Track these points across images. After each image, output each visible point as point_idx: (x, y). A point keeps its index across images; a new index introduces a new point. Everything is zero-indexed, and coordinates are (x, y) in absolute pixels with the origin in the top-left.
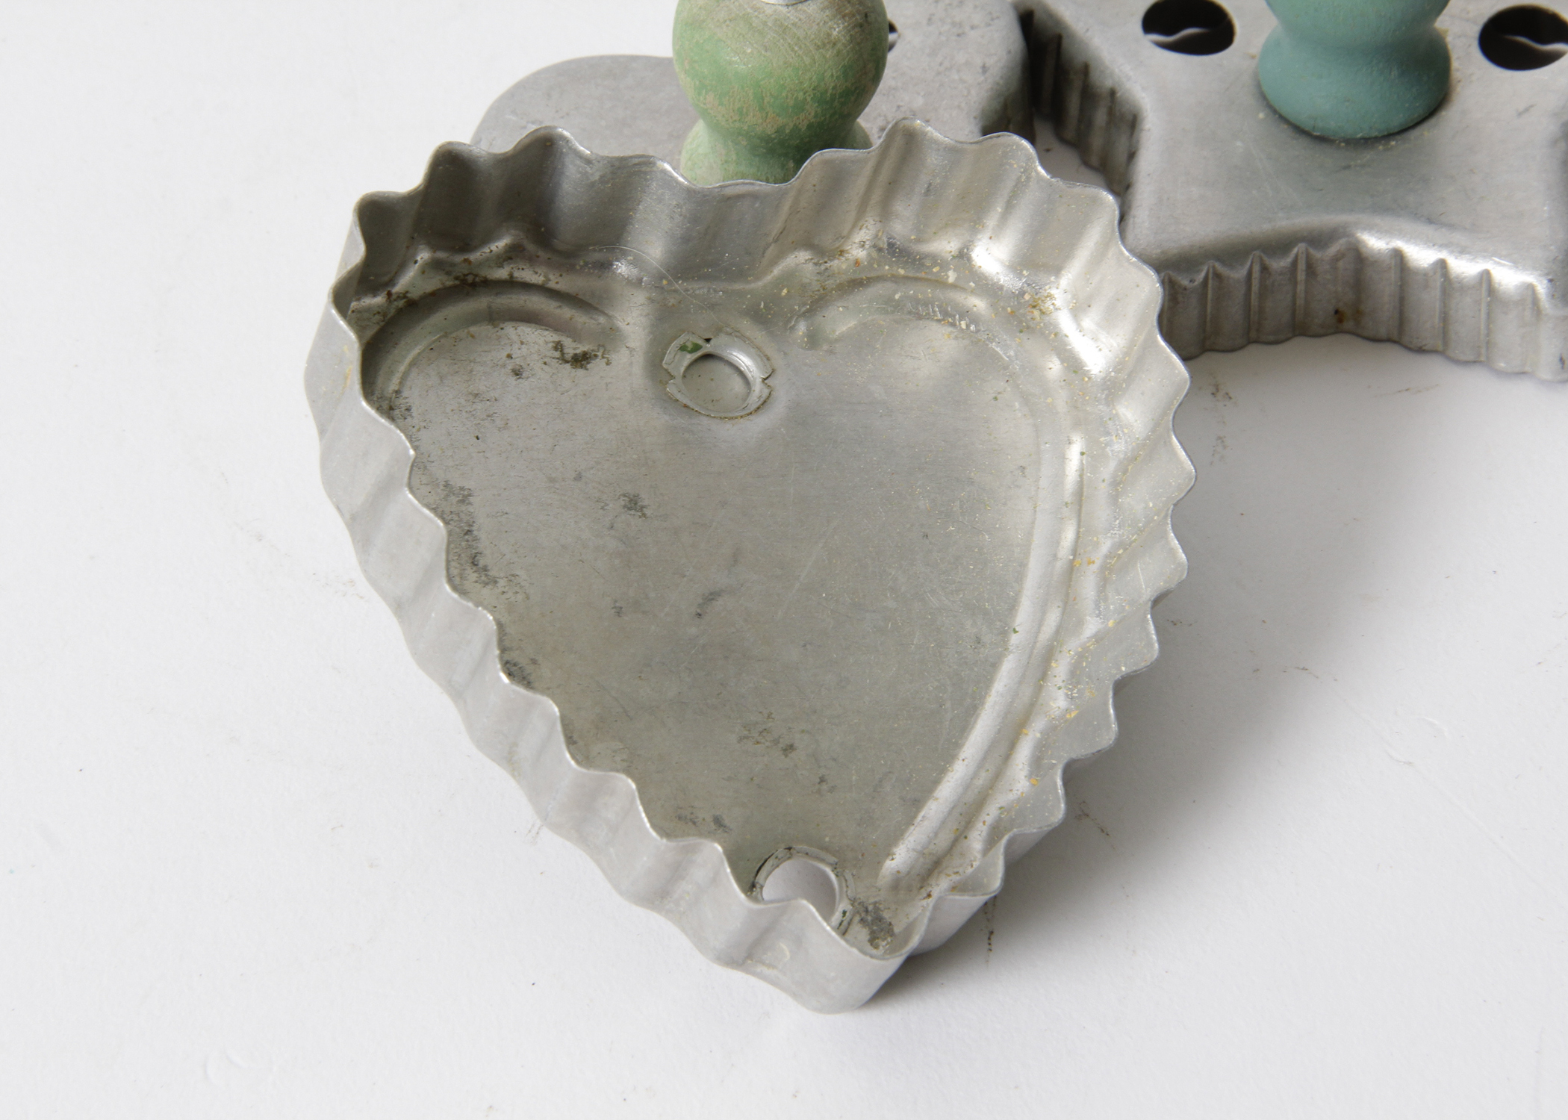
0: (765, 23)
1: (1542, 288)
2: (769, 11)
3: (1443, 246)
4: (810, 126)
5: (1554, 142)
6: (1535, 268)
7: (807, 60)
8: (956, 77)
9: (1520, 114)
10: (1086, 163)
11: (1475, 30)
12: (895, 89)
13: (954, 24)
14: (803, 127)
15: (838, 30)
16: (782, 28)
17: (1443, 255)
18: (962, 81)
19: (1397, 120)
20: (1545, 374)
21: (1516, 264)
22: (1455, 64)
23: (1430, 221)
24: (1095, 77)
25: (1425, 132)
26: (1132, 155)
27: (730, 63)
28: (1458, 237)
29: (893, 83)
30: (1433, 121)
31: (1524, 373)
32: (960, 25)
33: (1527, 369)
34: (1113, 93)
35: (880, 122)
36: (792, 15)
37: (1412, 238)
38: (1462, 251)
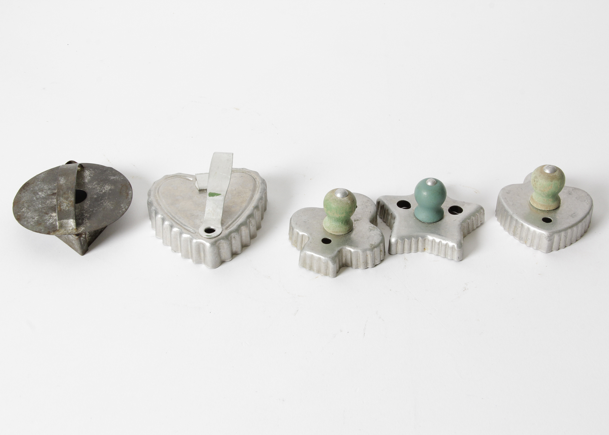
0: (338, 200)
1: (456, 246)
2: (339, 198)
3: (441, 239)
4: (344, 217)
5: (459, 225)
6: (455, 242)
7: (344, 206)
8: (366, 213)
9: (454, 221)
10: (387, 225)
11: (448, 209)
12: (357, 214)
13: (366, 205)
14: (343, 217)
15: (349, 202)
16: (341, 201)
17: (441, 240)
18: (367, 214)
19: (435, 221)
20: (456, 260)
21: (452, 242)
22: (444, 213)
23: (439, 235)
24: (389, 211)
25: (440, 222)
26: (394, 223)
27: (332, 206)
28: (444, 238)
29: (356, 213)
30: (441, 221)
31: (452, 260)
32: (367, 206)
33: (453, 259)
34: (392, 214)
35: (354, 219)
36: (342, 199)
37: (436, 237)
38: (444, 239)
